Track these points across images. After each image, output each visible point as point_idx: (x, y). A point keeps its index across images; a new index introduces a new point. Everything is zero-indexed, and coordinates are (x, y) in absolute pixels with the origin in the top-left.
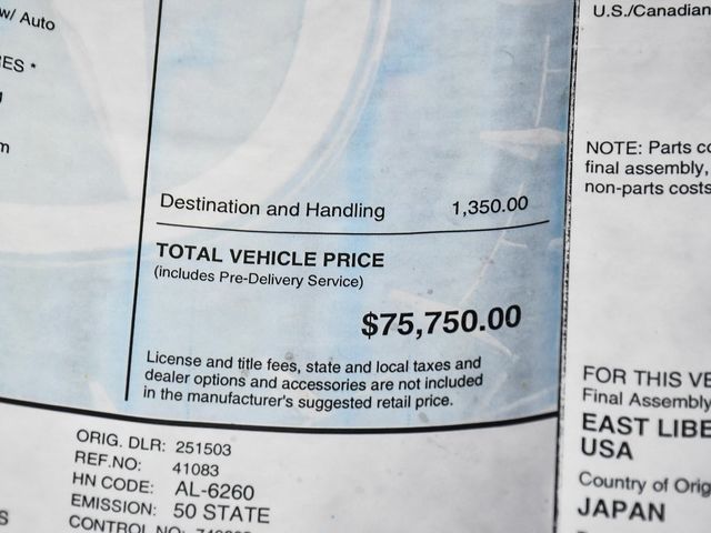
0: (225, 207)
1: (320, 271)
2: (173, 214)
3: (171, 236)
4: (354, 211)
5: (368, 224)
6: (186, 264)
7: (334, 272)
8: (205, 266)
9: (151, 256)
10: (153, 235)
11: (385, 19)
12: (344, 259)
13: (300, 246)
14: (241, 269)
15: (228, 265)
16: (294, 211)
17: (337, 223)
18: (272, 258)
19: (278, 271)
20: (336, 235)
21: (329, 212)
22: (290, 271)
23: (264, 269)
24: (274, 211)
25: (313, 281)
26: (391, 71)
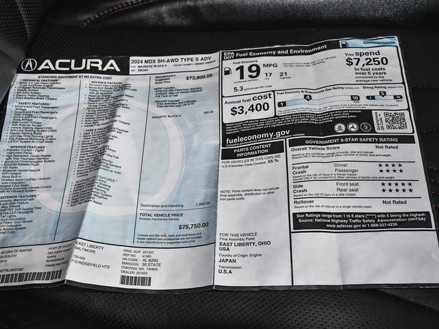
0: (152, 206)
1: (171, 217)
2: (143, 208)
3: (142, 212)
4: (177, 206)
5: (180, 208)
6: (145, 217)
7: (173, 217)
8: (149, 217)
9: (139, 216)
10: (139, 212)
11: (184, 169)
12: (175, 215)
13: (167, 213)
14: (156, 217)
15: (153, 217)
16: (166, 206)
17: (174, 208)
18: (162, 215)
19: (163, 218)
20: (174, 210)
21: (173, 206)
22: (165, 218)
23: (160, 218)
24: (162, 206)
25: (169, 219)
26: (184, 179)
